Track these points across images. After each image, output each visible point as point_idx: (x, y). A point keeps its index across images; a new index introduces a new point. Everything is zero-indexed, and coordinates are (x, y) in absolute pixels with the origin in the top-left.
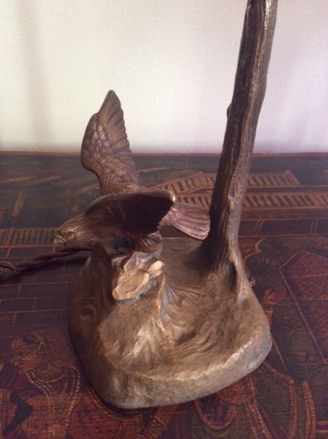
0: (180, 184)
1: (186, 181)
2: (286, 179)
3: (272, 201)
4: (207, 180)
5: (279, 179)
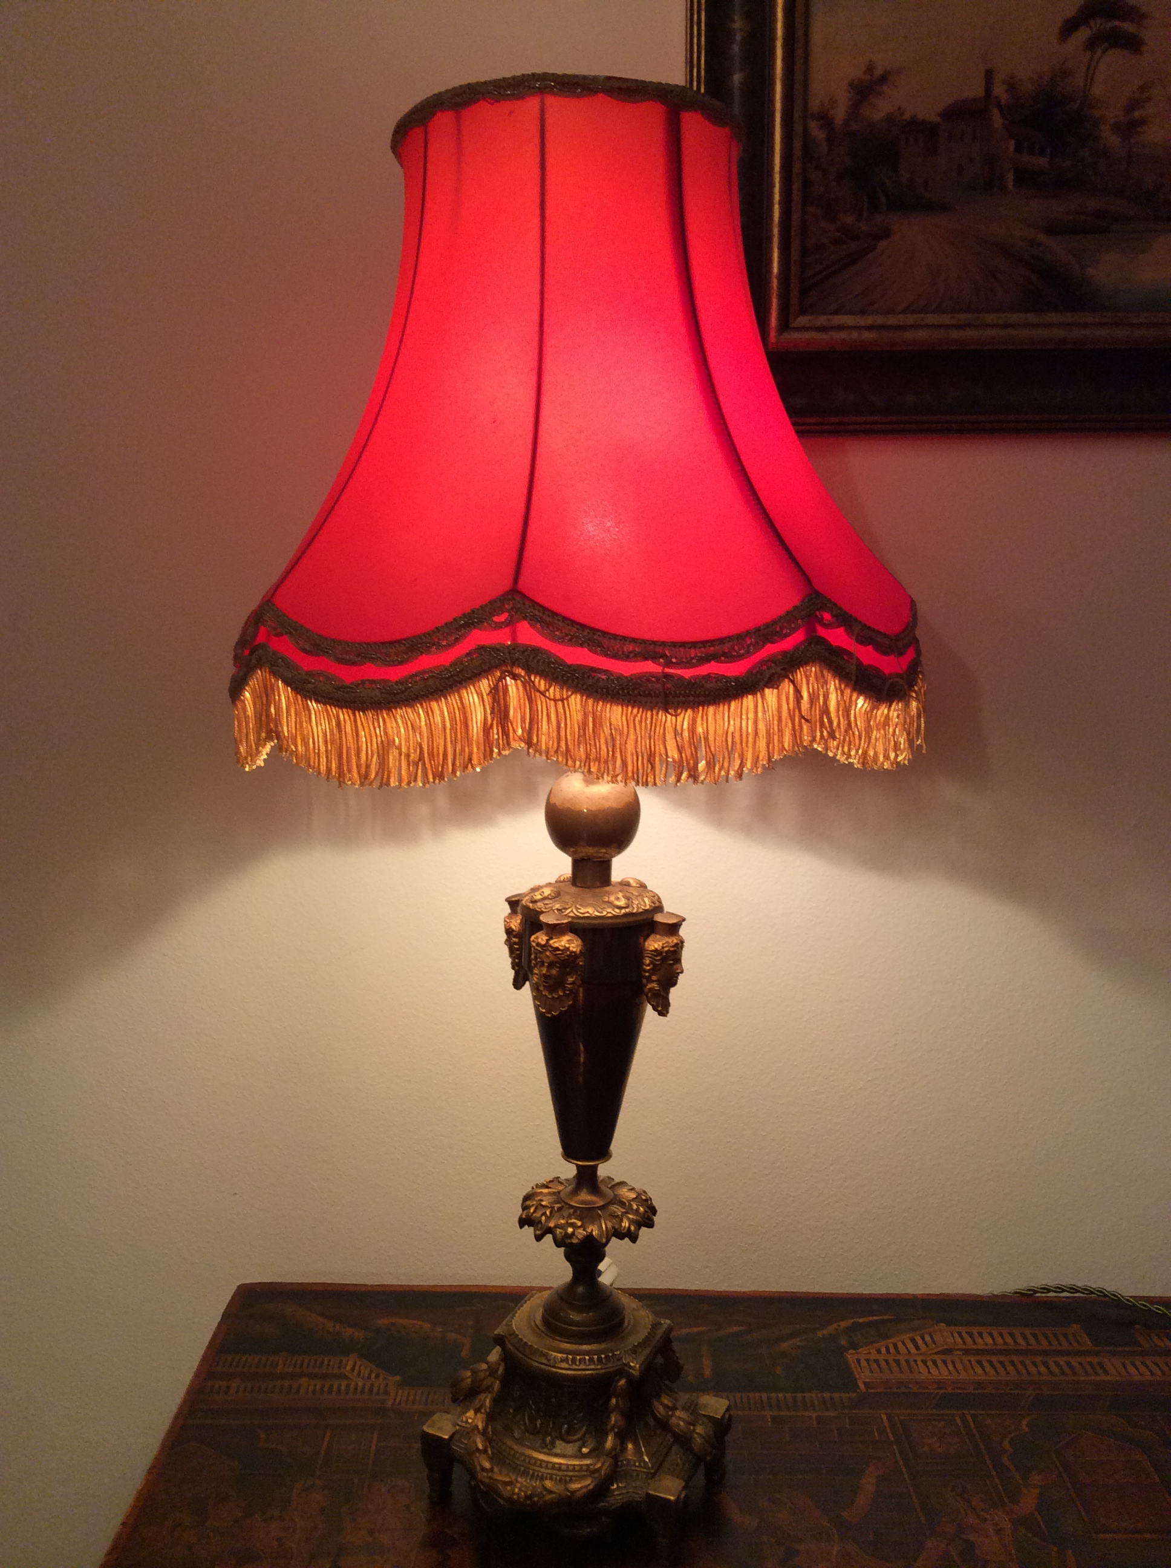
0: (913, 1341)
1: (923, 1338)
2: (1070, 1337)
3: (1048, 1368)
4: (953, 1337)
5: (1062, 1338)
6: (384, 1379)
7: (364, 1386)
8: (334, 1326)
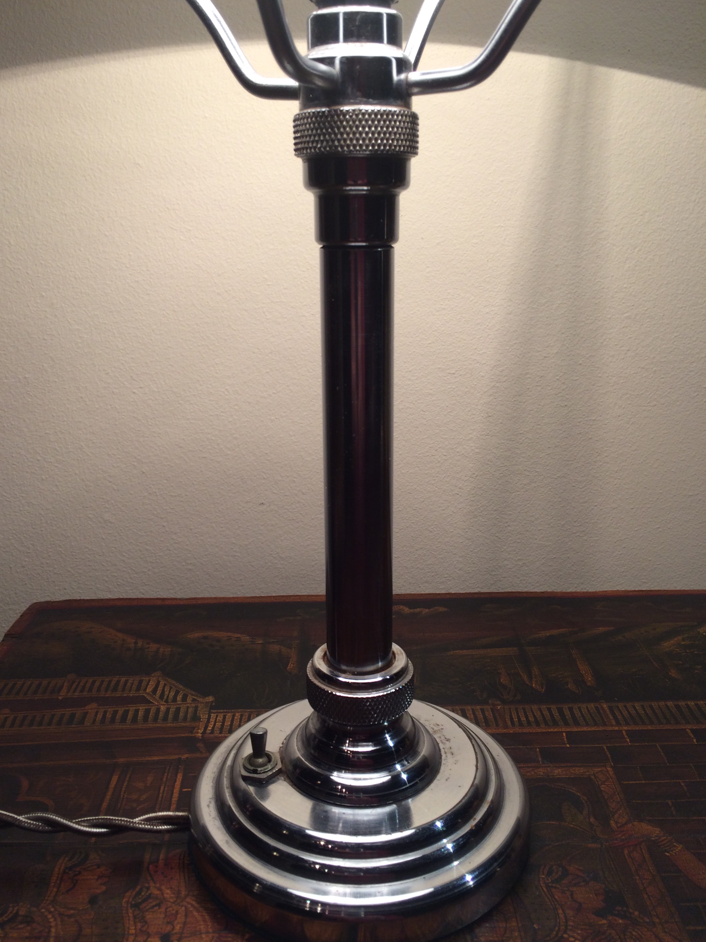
6: (194, 700)
7: (168, 710)
8: (136, 643)
